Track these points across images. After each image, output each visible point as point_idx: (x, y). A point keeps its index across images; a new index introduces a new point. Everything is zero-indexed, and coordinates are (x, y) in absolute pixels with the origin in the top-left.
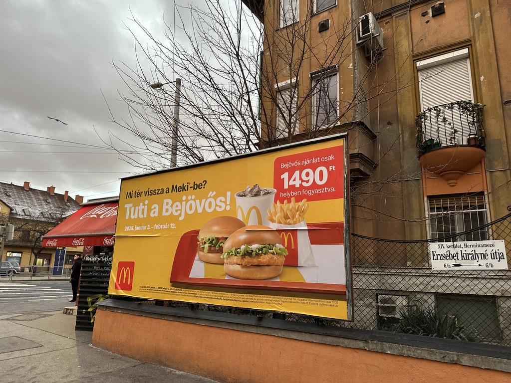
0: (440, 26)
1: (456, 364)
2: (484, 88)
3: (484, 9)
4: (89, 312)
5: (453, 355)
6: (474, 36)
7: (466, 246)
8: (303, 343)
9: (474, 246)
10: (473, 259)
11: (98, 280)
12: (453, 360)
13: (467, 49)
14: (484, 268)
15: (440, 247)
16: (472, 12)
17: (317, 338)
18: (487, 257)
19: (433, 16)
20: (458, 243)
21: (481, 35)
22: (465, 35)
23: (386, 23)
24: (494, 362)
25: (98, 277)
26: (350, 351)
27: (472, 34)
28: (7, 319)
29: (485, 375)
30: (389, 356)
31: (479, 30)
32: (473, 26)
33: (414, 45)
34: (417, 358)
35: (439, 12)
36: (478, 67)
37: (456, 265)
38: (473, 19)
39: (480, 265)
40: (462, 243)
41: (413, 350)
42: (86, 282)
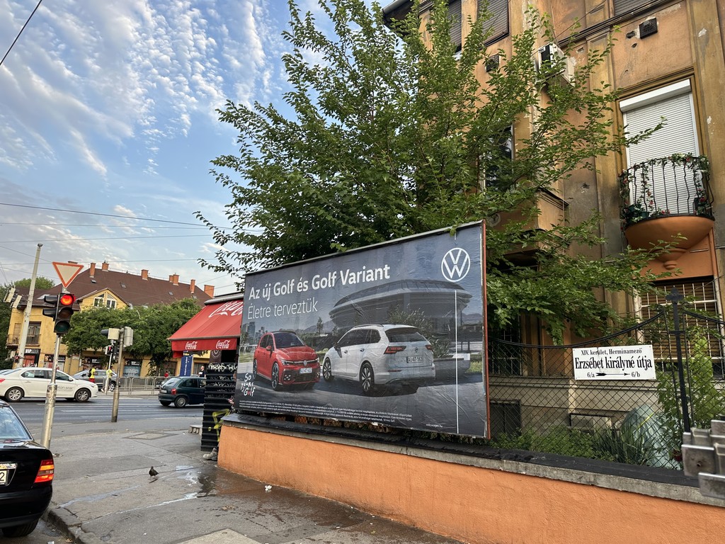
0: (651, 50)
1: (593, 485)
2: (711, 133)
3: (711, 25)
4: (215, 430)
5: (590, 476)
6: (697, 62)
7: (611, 352)
8: (437, 463)
9: (619, 352)
10: (618, 367)
11: (225, 392)
12: (590, 482)
13: (688, 80)
14: (629, 377)
15: (584, 353)
16: (694, 28)
17: (450, 457)
18: (633, 365)
19: (642, 38)
20: (603, 349)
21: (707, 61)
22: (684, 61)
23: (579, 50)
24: (632, 484)
25: (224, 389)
26: (485, 471)
27: (694, 59)
28: (128, 438)
29: (623, 497)
30: (524, 477)
31: (704, 54)
32: (696, 48)
33: (617, 78)
34: (554, 480)
35: (649, 31)
36: (703, 105)
37: (600, 375)
38: (696, 39)
39: (625, 374)
40: (607, 349)
41: (549, 470)
42: (211, 394)
